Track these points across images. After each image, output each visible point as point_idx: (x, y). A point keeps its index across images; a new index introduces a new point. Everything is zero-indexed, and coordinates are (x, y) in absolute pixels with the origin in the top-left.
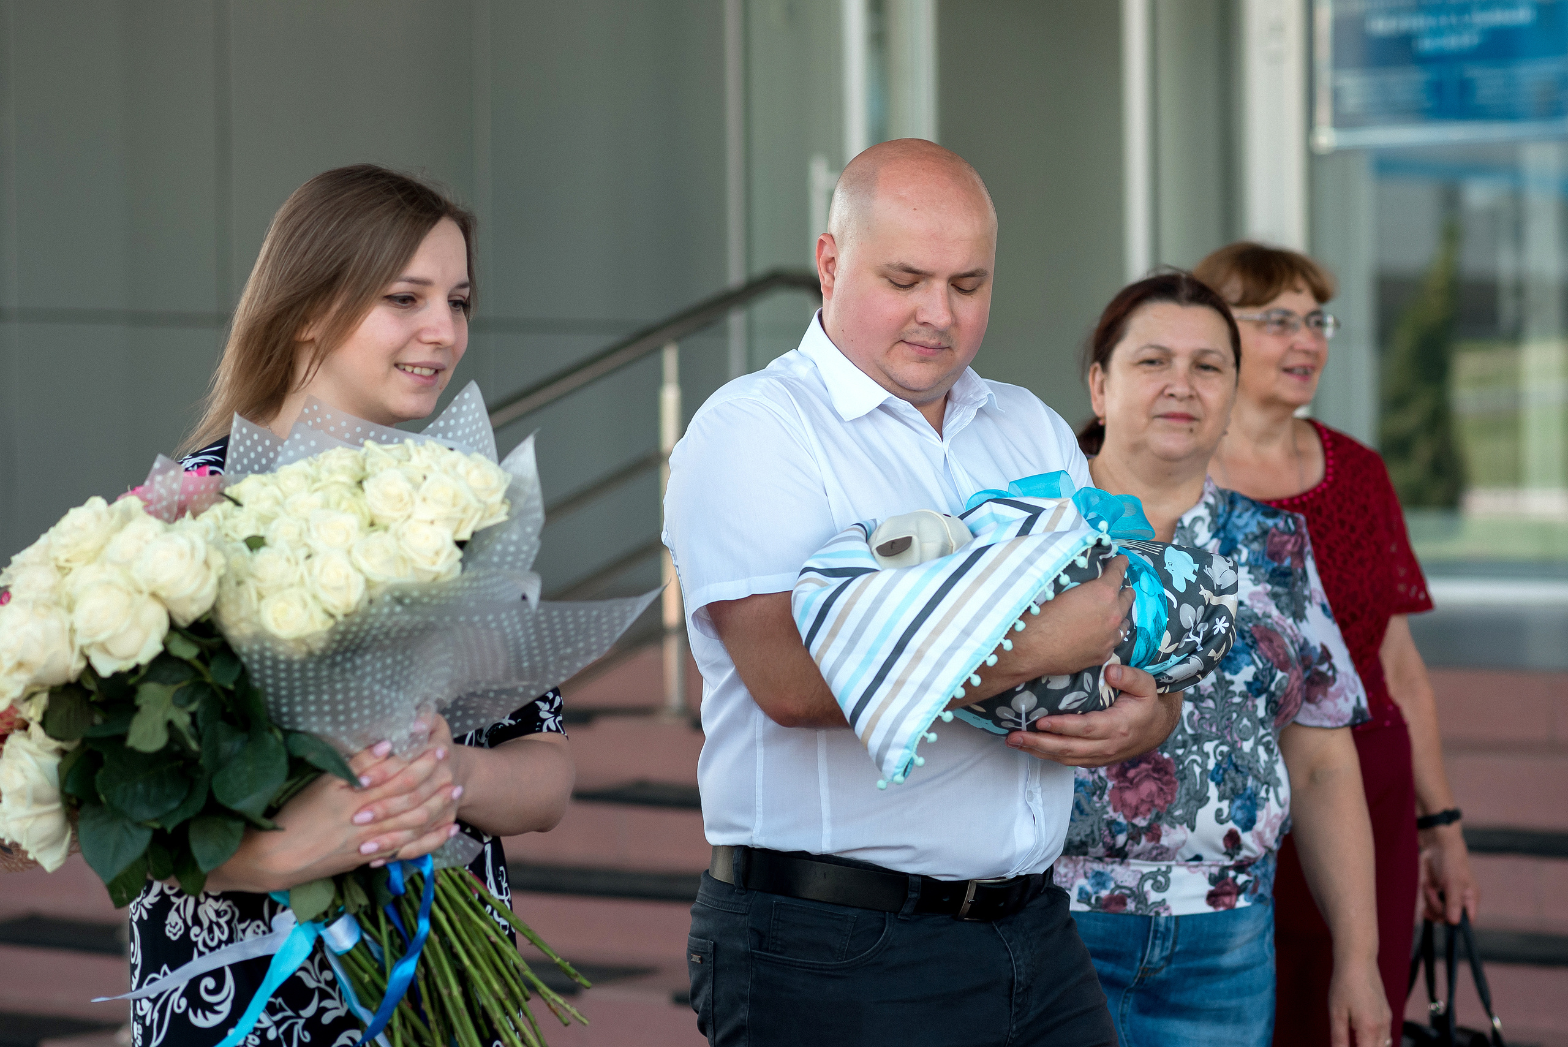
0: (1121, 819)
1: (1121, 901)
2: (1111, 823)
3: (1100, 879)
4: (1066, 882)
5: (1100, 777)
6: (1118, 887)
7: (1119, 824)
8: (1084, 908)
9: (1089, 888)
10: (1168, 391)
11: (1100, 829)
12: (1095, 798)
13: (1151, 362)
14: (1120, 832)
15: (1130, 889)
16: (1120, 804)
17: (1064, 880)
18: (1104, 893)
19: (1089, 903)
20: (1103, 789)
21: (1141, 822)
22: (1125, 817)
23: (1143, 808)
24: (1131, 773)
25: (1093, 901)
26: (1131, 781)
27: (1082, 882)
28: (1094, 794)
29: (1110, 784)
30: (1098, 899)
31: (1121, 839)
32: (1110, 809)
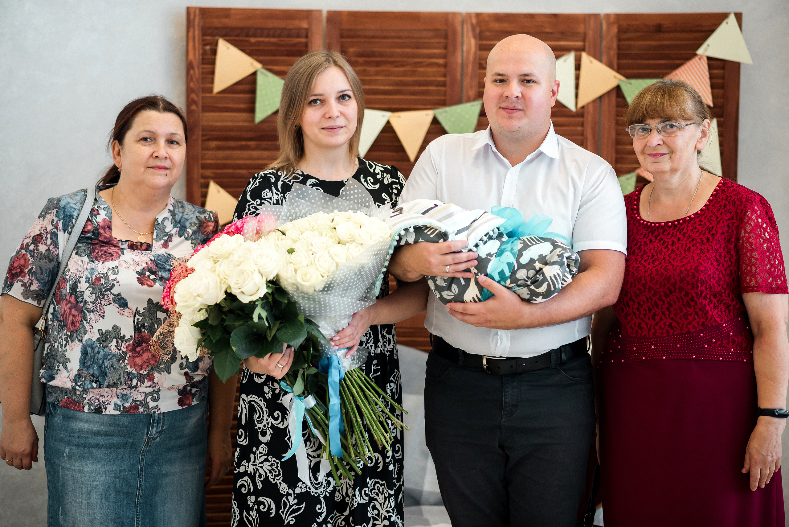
0: (134, 372)
1: (136, 408)
2: (129, 373)
3: (124, 398)
4: (108, 400)
5: (123, 351)
6: (134, 401)
7: (133, 374)
8: (118, 413)
9: (119, 403)
10: (155, 155)
11: (124, 377)
12: (121, 362)
13: (145, 139)
14: (134, 378)
15: (140, 401)
16: (134, 364)
17: (106, 399)
18: (127, 405)
19: (120, 410)
20: (125, 357)
21: (143, 372)
22: (136, 370)
23: (145, 366)
24: (138, 349)
25: (122, 409)
26: (138, 353)
27: (115, 400)
28: (120, 360)
29: (128, 355)
30: (124, 408)
31: (134, 382)
32: (128, 367)
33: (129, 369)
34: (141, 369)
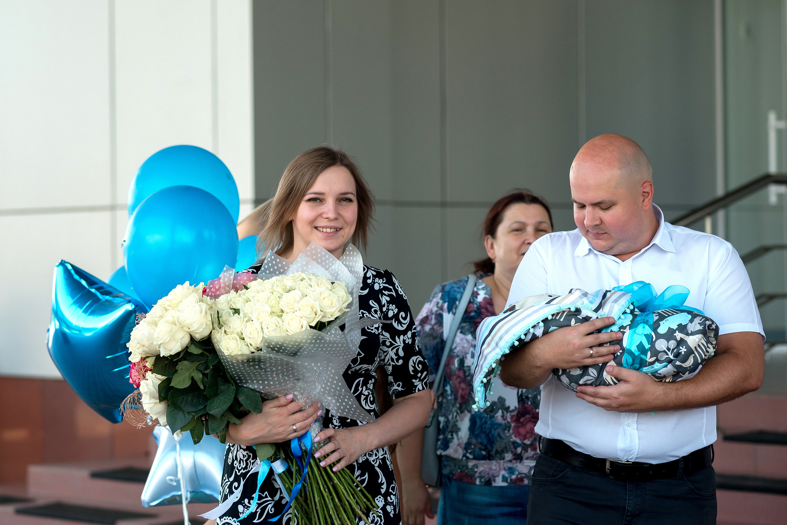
0: (518, 441)
1: (521, 480)
2: (514, 443)
3: (511, 471)
4: (496, 473)
5: (508, 422)
6: (520, 473)
7: (517, 443)
8: (505, 484)
9: (507, 475)
10: (526, 242)
11: (509, 445)
12: (506, 432)
13: (517, 230)
14: (519, 446)
15: (525, 474)
16: (518, 434)
17: (495, 472)
18: (514, 477)
19: (507, 482)
20: (509, 427)
21: (527, 442)
22: (520, 440)
23: (528, 435)
24: (522, 420)
25: (509, 480)
26: (522, 423)
27: (503, 472)
28: (505, 429)
29: (513, 425)
30: (511, 480)
31: (519, 450)
32: (513, 436)
33: (514, 438)
34: (525, 439)
